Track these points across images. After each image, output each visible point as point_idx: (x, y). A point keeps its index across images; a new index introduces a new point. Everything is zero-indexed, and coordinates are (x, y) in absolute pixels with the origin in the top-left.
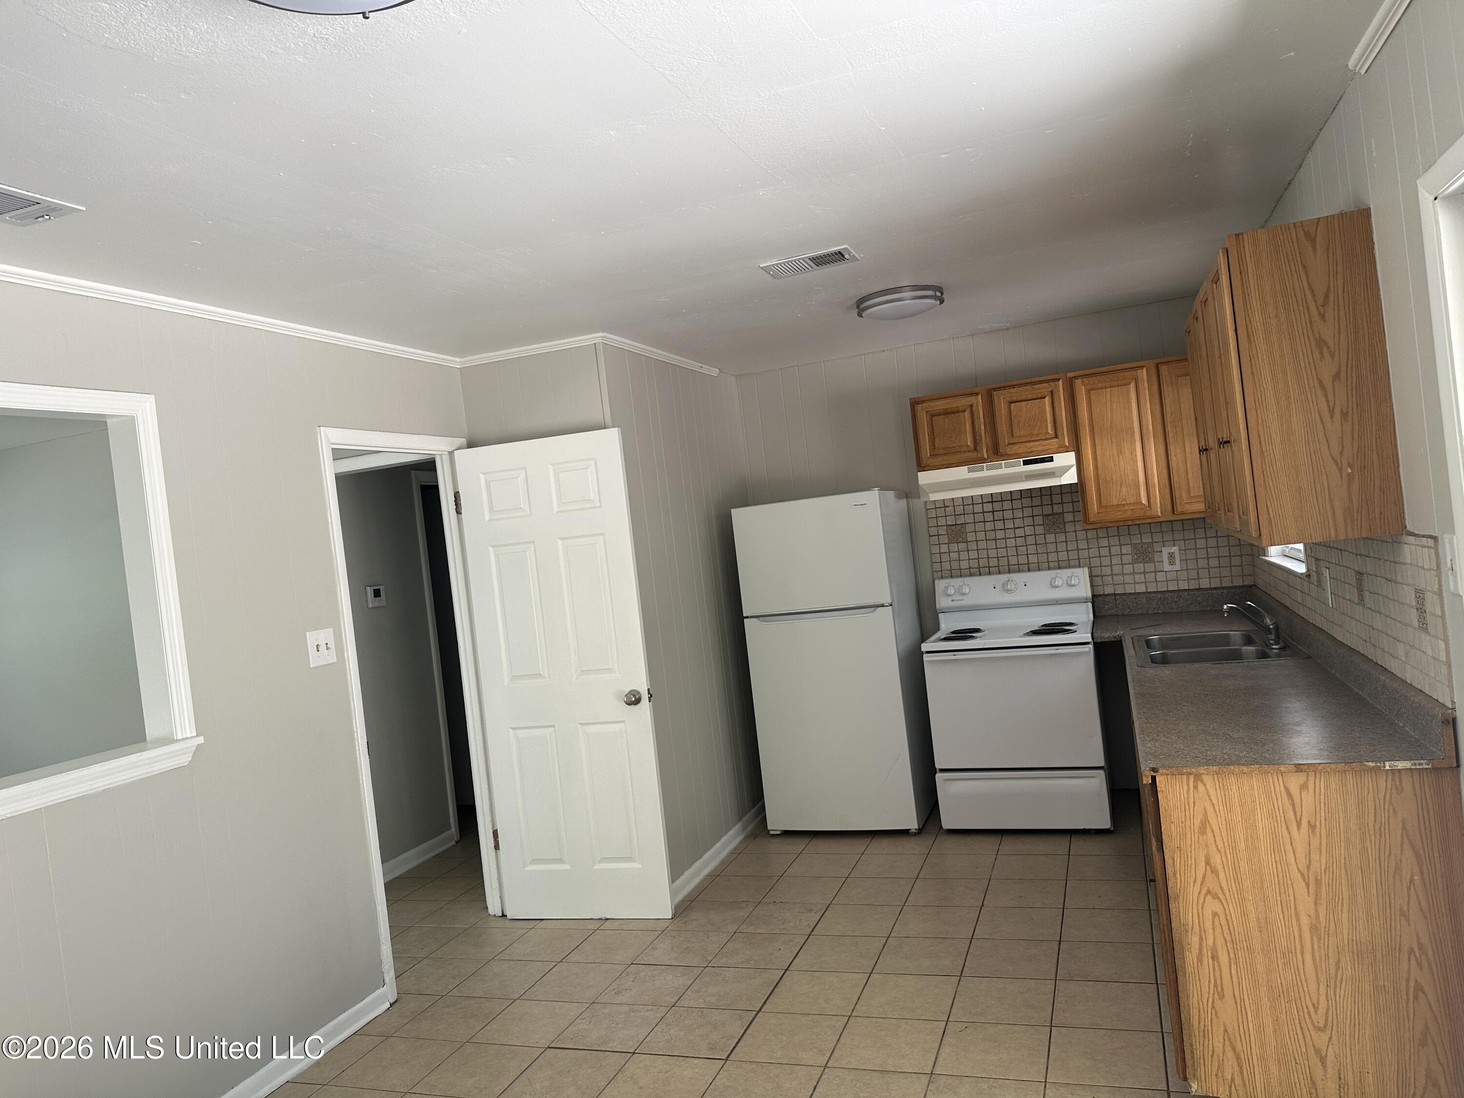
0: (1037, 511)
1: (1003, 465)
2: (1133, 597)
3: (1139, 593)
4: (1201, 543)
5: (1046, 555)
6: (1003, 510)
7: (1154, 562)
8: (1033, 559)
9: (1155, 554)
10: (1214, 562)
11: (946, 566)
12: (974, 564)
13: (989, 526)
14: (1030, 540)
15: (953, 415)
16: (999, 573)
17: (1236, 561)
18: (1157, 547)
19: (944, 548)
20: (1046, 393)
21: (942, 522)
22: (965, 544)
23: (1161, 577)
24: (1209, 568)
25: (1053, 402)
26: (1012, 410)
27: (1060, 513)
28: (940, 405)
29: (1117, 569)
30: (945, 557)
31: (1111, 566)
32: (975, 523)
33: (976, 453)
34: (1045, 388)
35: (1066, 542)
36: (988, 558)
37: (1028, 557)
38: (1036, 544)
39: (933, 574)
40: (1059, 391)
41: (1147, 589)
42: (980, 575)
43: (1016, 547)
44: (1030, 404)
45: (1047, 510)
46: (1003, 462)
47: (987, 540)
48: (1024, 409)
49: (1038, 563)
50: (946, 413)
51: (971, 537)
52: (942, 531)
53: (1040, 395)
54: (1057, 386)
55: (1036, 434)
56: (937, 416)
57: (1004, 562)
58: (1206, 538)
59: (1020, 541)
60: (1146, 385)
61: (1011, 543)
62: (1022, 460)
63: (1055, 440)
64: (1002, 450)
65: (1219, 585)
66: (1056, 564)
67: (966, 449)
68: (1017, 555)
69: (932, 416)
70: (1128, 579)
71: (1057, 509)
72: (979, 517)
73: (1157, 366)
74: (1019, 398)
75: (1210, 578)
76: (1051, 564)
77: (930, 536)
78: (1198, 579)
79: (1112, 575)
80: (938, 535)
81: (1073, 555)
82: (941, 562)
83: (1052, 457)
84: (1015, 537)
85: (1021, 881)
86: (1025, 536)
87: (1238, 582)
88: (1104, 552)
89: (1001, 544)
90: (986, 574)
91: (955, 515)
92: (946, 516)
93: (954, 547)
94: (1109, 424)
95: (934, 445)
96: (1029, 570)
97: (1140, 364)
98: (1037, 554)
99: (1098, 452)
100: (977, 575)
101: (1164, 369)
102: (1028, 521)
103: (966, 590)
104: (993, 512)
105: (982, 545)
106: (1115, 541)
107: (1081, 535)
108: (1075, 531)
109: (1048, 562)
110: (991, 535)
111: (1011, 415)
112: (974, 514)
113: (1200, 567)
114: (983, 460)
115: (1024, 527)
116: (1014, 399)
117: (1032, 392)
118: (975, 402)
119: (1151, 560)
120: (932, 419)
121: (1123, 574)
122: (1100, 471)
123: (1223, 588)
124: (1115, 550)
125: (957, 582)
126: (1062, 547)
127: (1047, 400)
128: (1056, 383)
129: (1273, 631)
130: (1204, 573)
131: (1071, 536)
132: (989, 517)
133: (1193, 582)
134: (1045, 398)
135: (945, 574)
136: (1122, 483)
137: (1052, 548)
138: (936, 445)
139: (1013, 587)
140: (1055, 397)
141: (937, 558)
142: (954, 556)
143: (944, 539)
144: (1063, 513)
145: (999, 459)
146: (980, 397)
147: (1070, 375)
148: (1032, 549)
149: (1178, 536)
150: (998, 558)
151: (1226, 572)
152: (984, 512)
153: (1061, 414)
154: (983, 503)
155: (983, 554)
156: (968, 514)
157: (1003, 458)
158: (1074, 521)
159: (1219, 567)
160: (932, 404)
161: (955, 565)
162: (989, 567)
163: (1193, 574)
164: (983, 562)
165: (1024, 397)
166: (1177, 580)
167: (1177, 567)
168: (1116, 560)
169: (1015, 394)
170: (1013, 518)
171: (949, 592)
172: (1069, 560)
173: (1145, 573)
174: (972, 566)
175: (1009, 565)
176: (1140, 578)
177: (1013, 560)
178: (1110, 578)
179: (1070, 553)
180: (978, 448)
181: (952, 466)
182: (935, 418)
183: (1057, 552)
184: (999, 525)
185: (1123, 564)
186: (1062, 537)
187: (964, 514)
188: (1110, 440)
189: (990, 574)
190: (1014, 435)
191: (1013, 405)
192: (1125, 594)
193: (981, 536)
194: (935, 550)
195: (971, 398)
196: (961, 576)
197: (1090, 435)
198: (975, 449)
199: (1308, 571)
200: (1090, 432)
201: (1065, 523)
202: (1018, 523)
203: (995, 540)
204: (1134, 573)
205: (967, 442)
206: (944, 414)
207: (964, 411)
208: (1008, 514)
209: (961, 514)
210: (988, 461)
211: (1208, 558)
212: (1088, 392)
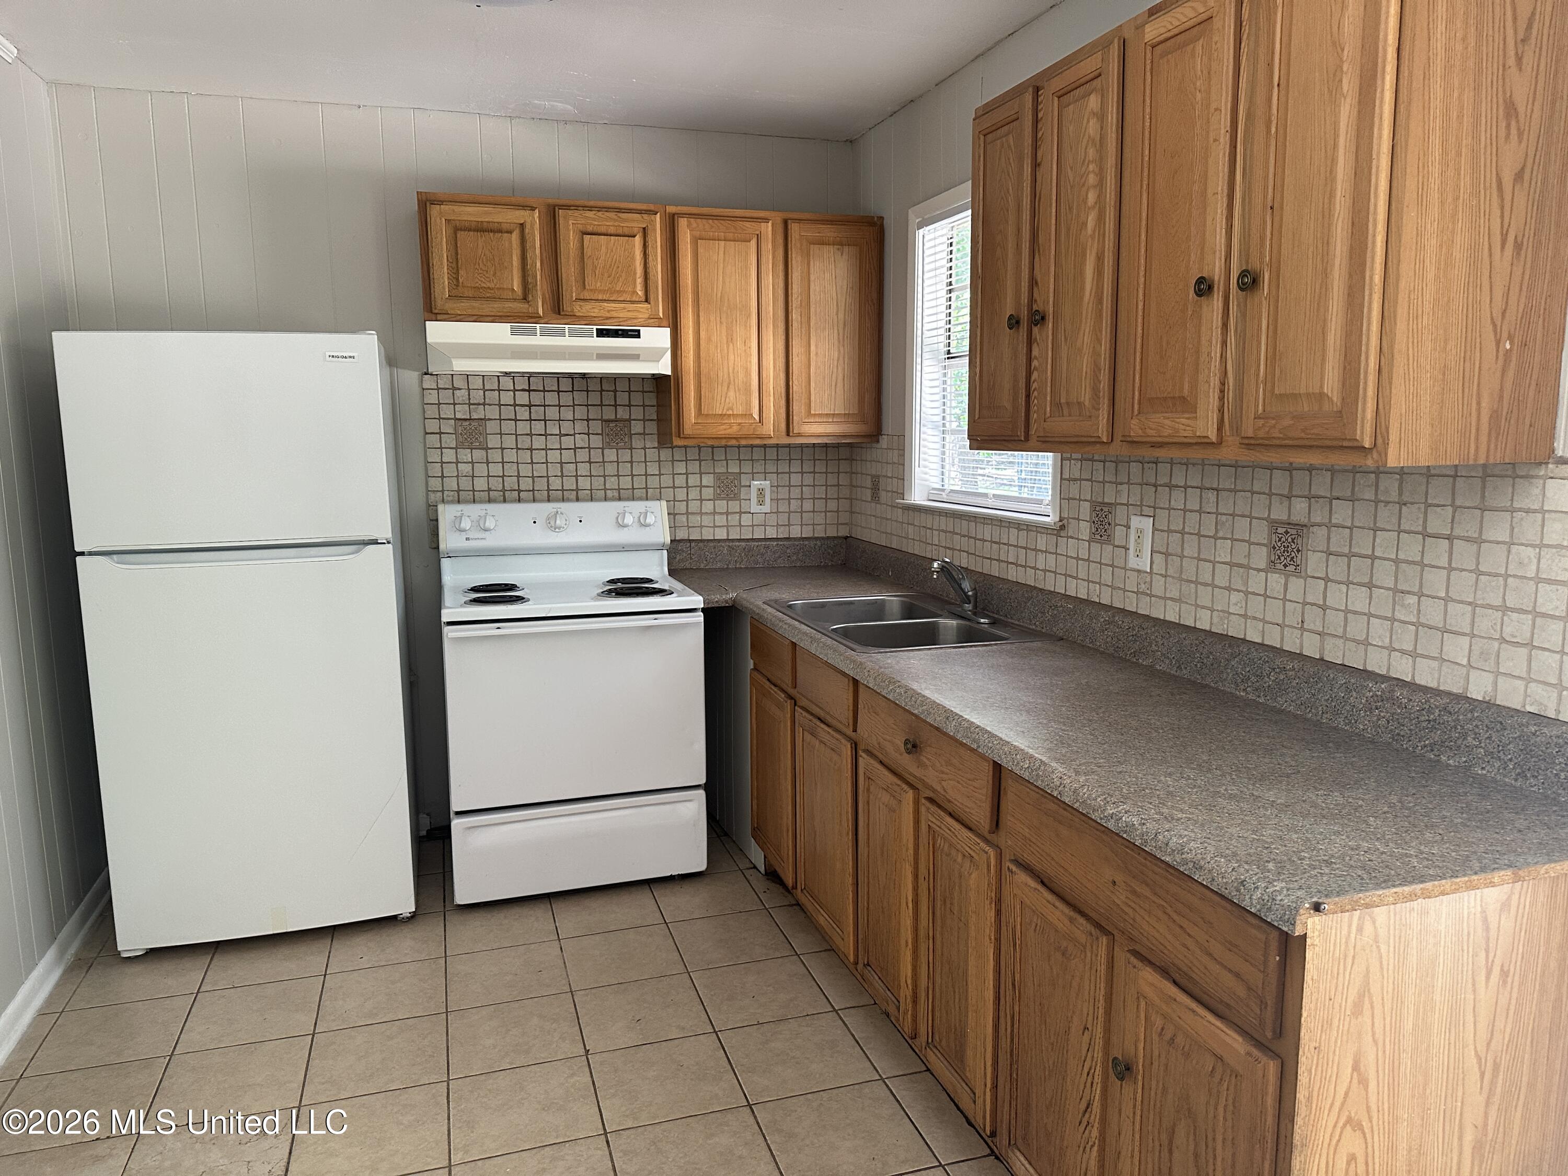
0: (594, 413)
1: (567, 331)
2: (712, 544)
3: (719, 541)
4: (796, 479)
5: (602, 479)
6: (545, 406)
7: (740, 500)
8: (584, 483)
9: (742, 489)
10: (808, 506)
11: (451, 484)
12: (496, 484)
13: (523, 427)
14: (582, 455)
15: (491, 234)
16: (534, 501)
17: (832, 505)
18: (745, 480)
19: (449, 455)
20: (636, 230)
21: (447, 412)
22: (484, 452)
23: (746, 520)
24: (802, 512)
25: (645, 246)
26: (585, 247)
27: (626, 420)
28: (471, 213)
29: (694, 506)
30: (450, 470)
31: (687, 501)
32: (500, 420)
33: (526, 306)
34: (635, 222)
35: (631, 462)
36: (518, 476)
37: (577, 480)
38: (590, 462)
39: (427, 495)
40: (655, 230)
41: (728, 535)
42: (505, 501)
43: (561, 463)
44: (612, 241)
45: (609, 414)
46: (567, 326)
47: (518, 449)
48: (604, 248)
49: (591, 490)
50: (481, 229)
51: (493, 441)
52: (448, 427)
53: (626, 231)
54: (653, 222)
55: (619, 292)
56: (465, 230)
57: (541, 484)
58: (802, 473)
59: (568, 456)
60: (770, 246)
61: (554, 456)
62: (595, 327)
63: (646, 305)
64: (567, 307)
65: (811, 535)
66: (616, 494)
67: (510, 295)
68: (562, 476)
69: (457, 229)
70: (707, 521)
71: (622, 413)
72: (508, 412)
73: (785, 222)
74: (596, 229)
75: (802, 525)
76: (609, 493)
77: (427, 433)
78: (789, 525)
79: (687, 513)
80: (440, 433)
81: (639, 482)
82: (443, 477)
83: (639, 331)
84: (561, 449)
85: (622, 986)
86: (575, 449)
87: (832, 532)
88: (681, 480)
89: (539, 456)
90: (513, 501)
91: (470, 404)
92: (454, 404)
93: (465, 455)
94: (719, 295)
95: (457, 280)
96: (578, 500)
97: (762, 214)
98: (591, 476)
99: (703, 334)
100: (500, 502)
101: (794, 228)
102: (580, 427)
103: (490, 523)
104: (530, 406)
105: (511, 456)
106: (694, 466)
107: (652, 454)
108: (644, 448)
109: (605, 489)
110: (525, 442)
111: (583, 253)
112: (500, 405)
113: (792, 509)
114: (536, 319)
115: (574, 435)
116: (590, 229)
117: (616, 224)
118: (529, 220)
119: (736, 497)
120: (456, 234)
121: (701, 514)
122: (703, 364)
123: (816, 539)
124: (693, 480)
125: (474, 510)
126: (625, 469)
127: (638, 240)
128: (653, 217)
129: (972, 600)
130: (795, 519)
131: (639, 455)
132: (523, 413)
133: (782, 528)
134: (634, 236)
135: (448, 496)
136: (729, 383)
137: (611, 469)
138: (461, 280)
139: (564, 522)
140: (649, 239)
141: (436, 470)
142: (465, 468)
143: (450, 441)
144: (629, 420)
145: (559, 321)
146: (537, 213)
147: (671, 209)
148: (583, 469)
149: (771, 467)
150: (533, 477)
151: (819, 519)
152: (515, 405)
153: (656, 266)
154: (515, 390)
155: (511, 470)
156: (490, 405)
157: (568, 321)
158: (644, 434)
159: (813, 511)
160: (457, 208)
161: (465, 483)
162: (519, 491)
163: (783, 519)
164: (511, 482)
165: (603, 229)
166: (765, 526)
167: (766, 508)
168: (694, 494)
169: (592, 219)
170: (560, 420)
171: (463, 525)
172: (633, 489)
173: (727, 513)
174: (493, 488)
175: (548, 490)
176: (720, 520)
177: (556, 483)
178: (684, 518)
179: (635, 478)
180: (530, 296)
181: (481, 319)
182: (459, 234)
183: (618, 476)
184: (538, 427)
185: (701, 500)
186: (625, 455)
187: (484, 404)
188: (718, 319)
189: (519, 501)
190: (587, 287)
191: (587, 237)
192: (701, 541)
193: (510, 441)
194: (434, 456)
195: (522, 213)
196: (474, 502)
197: (693, 307)
198: (525, 298)
199: (1060, 521)
200: (693, 301)
201: (631, 435)
202: (567, 427)
203: (531, 450)
204: (714, 513)
205: (512, 285)
206: (477, 230)
207: (510, 232)
208: (552, 413)
209: (479, 404)
210: (543, 321)
211: (802, 499)
212: (695, 241)
